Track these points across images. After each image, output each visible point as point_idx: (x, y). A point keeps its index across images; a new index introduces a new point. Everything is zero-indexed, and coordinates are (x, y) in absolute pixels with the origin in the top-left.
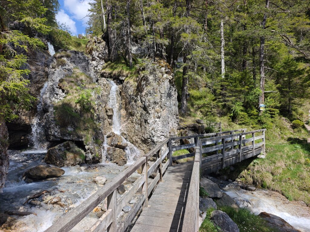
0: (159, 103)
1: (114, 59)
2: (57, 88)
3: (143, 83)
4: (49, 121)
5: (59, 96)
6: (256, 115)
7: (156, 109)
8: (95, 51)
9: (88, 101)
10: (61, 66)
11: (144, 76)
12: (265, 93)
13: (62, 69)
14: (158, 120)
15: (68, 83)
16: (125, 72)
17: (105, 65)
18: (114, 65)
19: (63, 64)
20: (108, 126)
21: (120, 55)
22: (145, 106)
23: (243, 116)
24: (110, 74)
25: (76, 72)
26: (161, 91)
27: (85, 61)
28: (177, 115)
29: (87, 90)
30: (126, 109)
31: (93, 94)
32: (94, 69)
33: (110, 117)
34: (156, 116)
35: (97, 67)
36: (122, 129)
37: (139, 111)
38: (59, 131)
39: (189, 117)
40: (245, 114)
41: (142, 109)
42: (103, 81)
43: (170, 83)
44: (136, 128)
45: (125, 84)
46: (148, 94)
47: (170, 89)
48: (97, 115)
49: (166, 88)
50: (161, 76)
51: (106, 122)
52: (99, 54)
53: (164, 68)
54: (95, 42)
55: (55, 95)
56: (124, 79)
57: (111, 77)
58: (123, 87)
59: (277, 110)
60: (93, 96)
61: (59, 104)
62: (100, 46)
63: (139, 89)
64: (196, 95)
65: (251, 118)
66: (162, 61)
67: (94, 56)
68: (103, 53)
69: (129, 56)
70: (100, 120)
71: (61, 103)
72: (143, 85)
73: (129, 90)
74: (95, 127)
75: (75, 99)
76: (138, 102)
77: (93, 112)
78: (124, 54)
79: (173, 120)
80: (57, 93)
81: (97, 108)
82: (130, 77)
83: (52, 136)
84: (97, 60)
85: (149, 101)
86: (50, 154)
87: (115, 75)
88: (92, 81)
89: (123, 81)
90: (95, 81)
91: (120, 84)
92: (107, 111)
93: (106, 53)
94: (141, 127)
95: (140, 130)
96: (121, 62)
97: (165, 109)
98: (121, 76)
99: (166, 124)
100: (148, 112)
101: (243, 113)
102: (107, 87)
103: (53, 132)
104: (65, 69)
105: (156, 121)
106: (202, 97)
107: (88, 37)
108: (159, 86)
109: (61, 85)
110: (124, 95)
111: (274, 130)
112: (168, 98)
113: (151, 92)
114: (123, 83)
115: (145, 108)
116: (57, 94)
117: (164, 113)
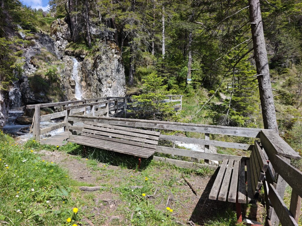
0: (110, 77)
1: (76, 40)
2: (29, 63)
3: (98, 61)
4: (25, 88)
5: (31, 70)
6: (184, 87)
7: (108, 81)
8: (59, 32)
9: (55, 74)
10: (32, 46)
11: (98, 56)
12: (191, 71)
13: (32, 49)
14: (109, 89)
15: (38, 60)
16: (85, 52)
17: (68, 44)
18: (75, 45)
19: (33, 45)
20: (72, 94)
21: (81, 37)
22: (99, 79)
23: (175, 88)
24: (73, 52)
25: (44, 52)
26: (112, 67)
27: (51, 43)
28: (124, 86)
29: (53, 66)
30: (86, 81)
31: (58, 69)
32: (59, 47)
33: (73, 87)
34: (108, 86)
35: (61, 46)
36: (83, 96)
37: (95, 83)
38: (33, 95)
39: (134, 88)
40: (177, 86)
41: (97, 81)
42: (67, 58)
43: (119, 62)
44: (93, 95)
45: (85, 61)
46: (101, 69)
47: (119, 66)
48: (62, 85)
49: (116, 65)
50: (112, 56)
51: (70, 90)
52: (63, 35)
53: (114, 50)
54: (59, 24)
55: (28, 69)
56: (84, 57)
57: (73, 55)
58: (83, 63)
59: (200, 83)
60: (59, 70)
61: (32, 76)
62: (63, 28)
63: (95, 66)
64: (144, 71)
65: (181, 89)
66: (113, 44)
67: (58, 36)
68: (66, 34)
69: (88, 38)
70: (65, 89)
71: (33, 75)
72: (98, 62)
73: (88, 66)
74: (61, 94)
75: (45, 72)
76: (94, 76)
77: (59, 83)
78: (84, 35)
79: (121, 89)
80: (30, 67)
81: (62, 80)
82: (89, 55)
83: (28, 99)
84: (61, 40)
85: (102, 75)
86: (28, 111)
87: (76, 53)
88: (57, 59)
89: (84, 58)
90: (60, 59)
91: (81, 61)
92: (70, 83)
93: (69, 34)
94: (97, 94)
95: (96, 97)
96: (82, 42)
97: (115, 81)
98: (82, 55)
99: (116, 92)
100: (101, 83)
101: (176, 85)
102: (70, 64)
103: (28, 96)
104: (35, 49)
105: (108, 90)
106: (148, 73)
107: (52, 15)
108: (110, 63)
109: (32, 62)
110: (84, 70)
111: (195, 98)
112: (117, 73)
113: (104, 68)
114: (84, 61)
115: (100, 80)
116: (30, 69)
117: (114, 84)
